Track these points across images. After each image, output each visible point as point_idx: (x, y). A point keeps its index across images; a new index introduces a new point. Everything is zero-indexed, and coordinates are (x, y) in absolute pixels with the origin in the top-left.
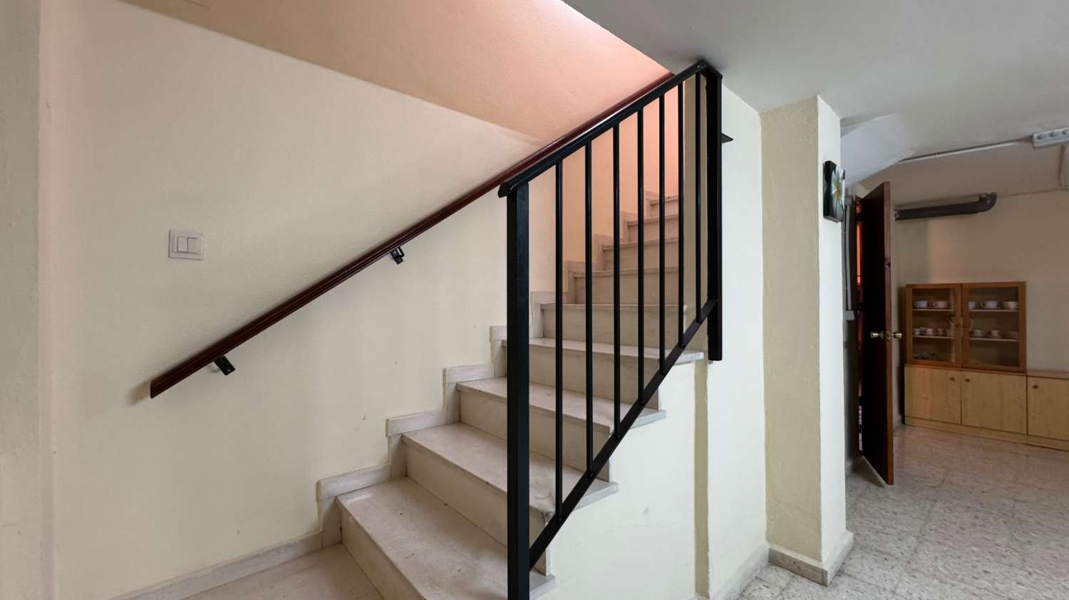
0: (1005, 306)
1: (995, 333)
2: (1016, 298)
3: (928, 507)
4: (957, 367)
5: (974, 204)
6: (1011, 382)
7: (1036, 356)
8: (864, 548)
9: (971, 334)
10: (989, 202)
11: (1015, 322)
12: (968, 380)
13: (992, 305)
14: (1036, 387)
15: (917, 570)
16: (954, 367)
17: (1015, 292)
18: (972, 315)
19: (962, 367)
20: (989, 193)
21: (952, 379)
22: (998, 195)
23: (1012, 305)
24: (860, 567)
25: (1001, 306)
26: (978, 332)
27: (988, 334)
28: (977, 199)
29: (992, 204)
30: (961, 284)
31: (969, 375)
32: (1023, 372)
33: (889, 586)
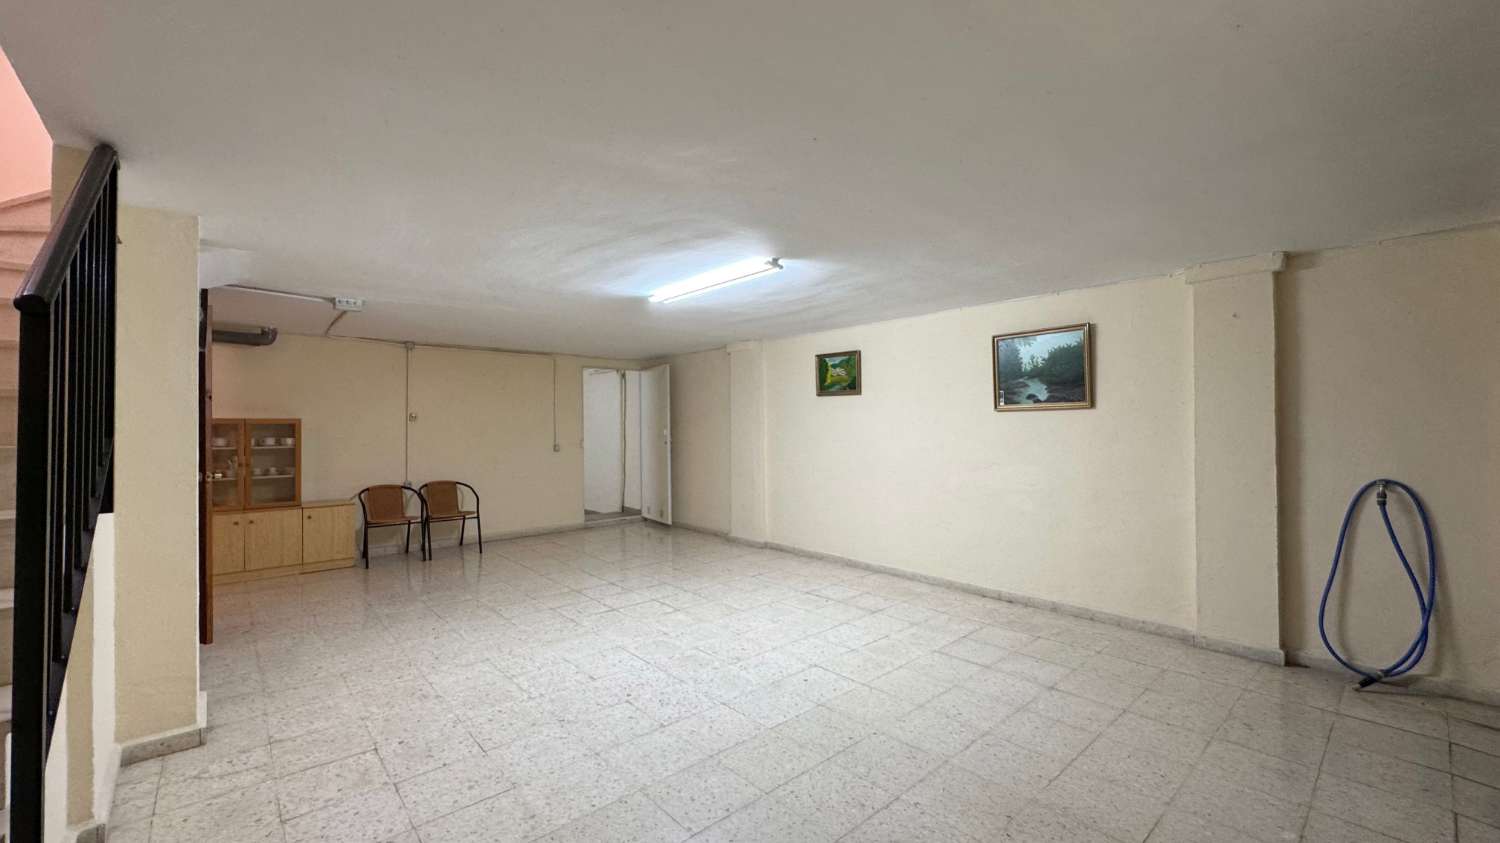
0: (283, 442)
1: (273, 470)
2: (293, 436)
3: (252, 648)
4: (239, 510)
5: (256, 336)
6: (289, 517)
7: (308, 491)
8: (218, 701)
9: (252, 474)
10: (270, 337)
11: (292, 457)
12: (251, 522)
13: (270, 441)
14: (309, 517)
15: (273, 692)
16: (235, 510)
17: (292, 428)
18: (254, 452)
19: (244, 509)
20: (271, 327)
21: (236, 523)
22: (279, 331)
23: (289, 441)
24: (225, 716)
25: (278, 442)
26: (258, 471)
27: (266, 472)
28: (259, 332)
29: (274, 339)
30: (245, 420)
31: (252, 516)
32: (299, 505)
33: (259, 713)
